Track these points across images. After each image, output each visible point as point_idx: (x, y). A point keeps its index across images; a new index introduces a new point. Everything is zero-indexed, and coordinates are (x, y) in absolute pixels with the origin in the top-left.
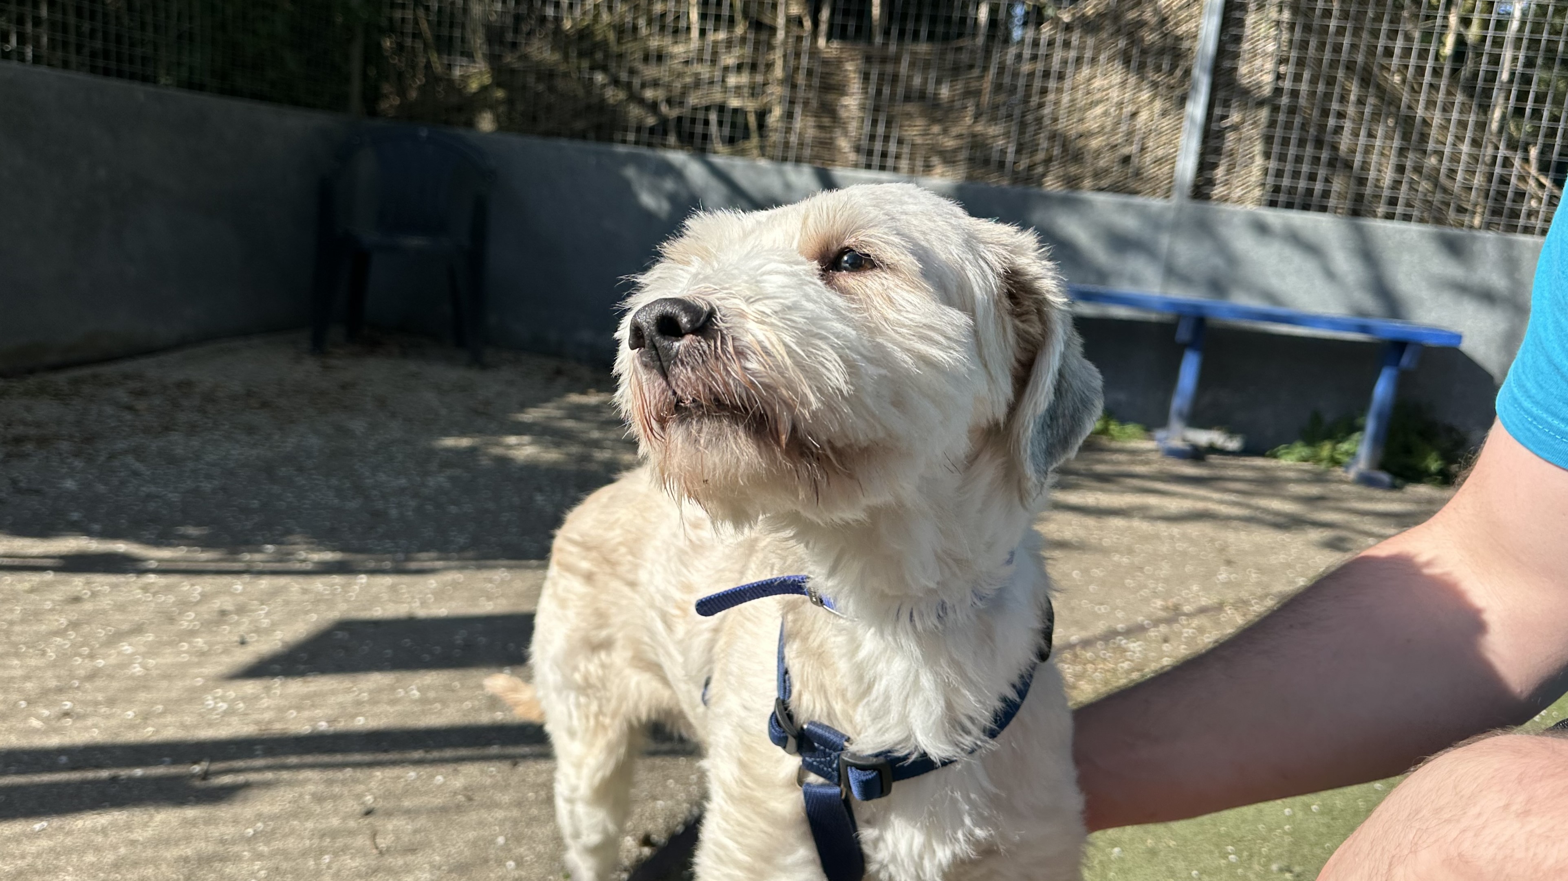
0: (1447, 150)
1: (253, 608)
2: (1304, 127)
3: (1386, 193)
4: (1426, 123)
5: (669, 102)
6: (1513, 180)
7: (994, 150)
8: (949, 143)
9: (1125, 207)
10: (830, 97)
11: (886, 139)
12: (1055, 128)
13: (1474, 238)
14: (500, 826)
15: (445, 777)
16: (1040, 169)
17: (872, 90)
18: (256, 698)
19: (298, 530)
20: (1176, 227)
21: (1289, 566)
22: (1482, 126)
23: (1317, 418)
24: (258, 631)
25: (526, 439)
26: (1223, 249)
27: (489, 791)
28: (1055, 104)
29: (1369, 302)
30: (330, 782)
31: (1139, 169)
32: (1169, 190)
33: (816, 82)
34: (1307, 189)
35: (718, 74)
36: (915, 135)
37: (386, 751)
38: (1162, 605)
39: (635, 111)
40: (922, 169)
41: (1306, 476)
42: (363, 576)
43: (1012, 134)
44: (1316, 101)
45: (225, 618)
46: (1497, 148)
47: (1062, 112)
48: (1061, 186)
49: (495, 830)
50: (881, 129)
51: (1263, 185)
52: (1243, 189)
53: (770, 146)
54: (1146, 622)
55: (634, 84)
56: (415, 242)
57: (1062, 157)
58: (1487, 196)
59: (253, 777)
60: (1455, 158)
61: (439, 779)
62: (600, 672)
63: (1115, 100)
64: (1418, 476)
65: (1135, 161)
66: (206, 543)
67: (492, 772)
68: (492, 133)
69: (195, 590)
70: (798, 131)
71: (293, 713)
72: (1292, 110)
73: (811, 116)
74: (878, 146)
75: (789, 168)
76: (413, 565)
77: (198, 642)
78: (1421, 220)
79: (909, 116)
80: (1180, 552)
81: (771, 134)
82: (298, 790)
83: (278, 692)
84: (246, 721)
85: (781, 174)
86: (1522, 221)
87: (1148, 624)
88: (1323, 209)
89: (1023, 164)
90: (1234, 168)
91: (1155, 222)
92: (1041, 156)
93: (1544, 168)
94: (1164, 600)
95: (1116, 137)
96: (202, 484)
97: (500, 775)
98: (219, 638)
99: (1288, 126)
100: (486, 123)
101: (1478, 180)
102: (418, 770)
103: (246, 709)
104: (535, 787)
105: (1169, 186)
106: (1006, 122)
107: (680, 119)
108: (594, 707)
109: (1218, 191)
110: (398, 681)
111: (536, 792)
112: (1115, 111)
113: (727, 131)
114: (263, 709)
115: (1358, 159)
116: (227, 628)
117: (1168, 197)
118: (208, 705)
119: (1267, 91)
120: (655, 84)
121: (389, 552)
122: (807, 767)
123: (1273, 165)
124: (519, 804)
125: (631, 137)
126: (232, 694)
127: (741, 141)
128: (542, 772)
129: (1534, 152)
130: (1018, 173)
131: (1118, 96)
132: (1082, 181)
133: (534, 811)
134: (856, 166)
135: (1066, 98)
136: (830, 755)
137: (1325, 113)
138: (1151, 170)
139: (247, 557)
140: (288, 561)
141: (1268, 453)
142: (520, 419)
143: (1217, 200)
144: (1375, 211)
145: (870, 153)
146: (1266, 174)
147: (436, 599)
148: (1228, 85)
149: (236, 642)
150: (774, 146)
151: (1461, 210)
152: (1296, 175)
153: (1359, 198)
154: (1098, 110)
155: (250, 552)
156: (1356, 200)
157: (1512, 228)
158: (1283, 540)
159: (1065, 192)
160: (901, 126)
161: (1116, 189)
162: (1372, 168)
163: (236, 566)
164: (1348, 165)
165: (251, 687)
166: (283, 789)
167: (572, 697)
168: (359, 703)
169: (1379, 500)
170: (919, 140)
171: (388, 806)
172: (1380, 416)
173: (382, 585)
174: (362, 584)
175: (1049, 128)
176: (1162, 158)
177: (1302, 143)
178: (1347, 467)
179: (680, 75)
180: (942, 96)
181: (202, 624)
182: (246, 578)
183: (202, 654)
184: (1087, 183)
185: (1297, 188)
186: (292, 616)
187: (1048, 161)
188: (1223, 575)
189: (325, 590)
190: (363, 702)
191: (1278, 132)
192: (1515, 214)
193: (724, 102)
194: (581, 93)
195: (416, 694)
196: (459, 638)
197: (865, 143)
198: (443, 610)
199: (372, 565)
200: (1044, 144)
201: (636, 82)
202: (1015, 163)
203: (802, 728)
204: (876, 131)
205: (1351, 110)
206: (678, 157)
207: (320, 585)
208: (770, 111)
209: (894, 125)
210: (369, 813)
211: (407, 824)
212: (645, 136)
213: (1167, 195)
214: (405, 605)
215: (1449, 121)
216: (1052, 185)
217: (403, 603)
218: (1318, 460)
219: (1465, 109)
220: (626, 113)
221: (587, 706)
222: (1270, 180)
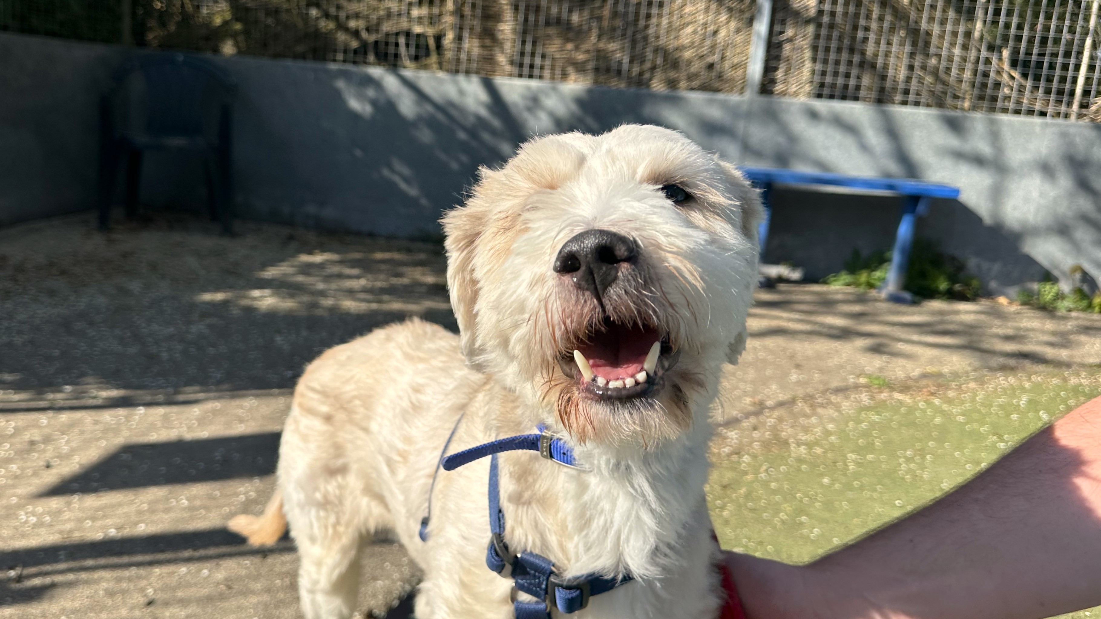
0: (944, 53)
1: (56, 437)
2: (840, 39)
3: (901, 86)
4: (928, 34)
5: (368, 29)
6: (992, 74)
7: (612, 62)
8: (581, 57)
9: (711, 101)
10: (490, 24)
11: (533, 54)
12: (657, 44)
13: (966, 117)
14: (254, 609)
15: (210, 571)
16: (647, 75)
17: (521, 17)
18: (59, 512)
19: (91, 372)
20: (749, 115)
21: (841, 367)
22: (968, 34)
23: (856, 254)
24: (61, 457)
25: (267, 292)
26: (784, 129)
27: (244, 580)
28: (657, 25)
29: (893, 167)
30: (119, 580)
31: (721, 73)
32: (742, 88)
33: (479, 12)
34: (844, 84)
35: (404, 8)
36: (555, 52)
37: (162, 551)
38: (750, 401)
39: (342, 37)
40: (560, 76)
41: (850, 298)
42: (141, 408)
43: (626, 49)
44: (848, 19)
45: (34, 447)
46: (979, 51)
47: (662, 32)
48: (663, 87)
49: (250, 613)
50: (528, 47)
51: (811, 82)
52: (797, 86)
53: (446, 62)
54: (739, 415)
55: (340, 17)
56: (177, 142)
57: (664, 66)
58: (973, 86)
59: (59, 578)
60: (950, 59)
61: (205, 572)
62: (337, 492)
63: (701, 22)
64: (931, 294)
65: (718, 67)
66: (18, 387)
67: (246, 564)
68: (233, 56)
69: (10, 425)
70: (466, 50)
71: (89, 523)
72: (831, 26)
73: (476, 38)
74: (527, 61)
75: (461, 78)
76: (181, 398)
77: (12, 468)
78: (928, 105)
79: (549, 37)
80: (761, 359)
81: (446, 53)
82: (95, 587)
83: (77, 506)
84: (52, 531)
85: (456, 83)
86: (999, 104)
87: (741, 417)
88: (856, 99)
89: (636, 70)
90: (790, 70)
91: (734, 111)
92: (648, 65)
93: (1014, 64)
94: (753, 397)
95: (703, 49)
96: (15, 339)
97: (252, 566)
98: (29, 464)
99: (829, 38)
100: (228, 48)
101: (967, 75)
102: (188, 566)
103: (51, 522)
104: (282, 575)
105: (743, 85)
106: (621, 40)
107: (376, 43)
108: (332, 519)
109: (779, 87)
110: (170, 493)
111: (282, 579)
112: (702, 30)
113: (413, 51)
114: (65, 520)
115: (880, 61)
116: (36, 455)
117: (742, 93)
118: (22, 519)
119: (812, 12)
120: (357, 16)
121: (162, 388)
122: (520, 587)
123: (819, 67)
124: (268, 590)
125: (340, 56)
126: (40, 509)
127: (424, 58)
128: (286, 563)
129: (1006, 53)
130: (631, 78)
131: (703, 19)
132: (679, 83)
133: (281, 595)
134: (511, 75)
135: (665, 21)
136: (539, 578)
137: (855, 28)
138: (729, 74)
139: (51, 396)
140: (83, 398)
141: (821, 280)
142: (262, 276)
143: (778, 94)
144: (893, 100)
145: (521, 65)
146: (814, 74)
147: (199, 425)
148: (784, 8)
149: (43, 466)
150: (449, 62)
151: (956, 97)
152: (836, 74)
153: (882, 90)
154: (689, 30)
155: (53, 392)
156: (880, 92)
157: (992, 110)
158: (836, 347)
159: (666, 92)
160: (544, 45)
161: (704, 88)
162: (890, 67)
163: (42, 404)
164: (873, 66)
165: (55, 503)
166: (81, 586)
167: (313, 512)
168: (140, 512)
169: (904, 314)
170: (557, 56)
171: (165, 596)
172: (903, 251)
173: (157, 414)
174: (141, 414)
175: (653, 44)
176: (737, 64)
177: (839, 50)
178: (879, 289)
179: (376, 9)
180: (573, 22)
181: (16, 453)
182: (50, 414)
183: (16, 477)
184: (683, 84)
185: (836, 84)
186: (87, 443)
187: (653, 68)
188: (794, 377)
189: (112, 420)
190: (144, 511)
191: (822, 43)
192: (994, 99)
193: (410, 29)
194: (300, 24)
195: (185, 502)
196: (218, 455)
197: (517, 58)
198: (205, 432)
199: (148, 398)
200: (650, 55)
201: (342, 15)
202: (629, 71)
203: (516, 557)
204: (525, 49)
205: (874, 25)
206: (376, 71)
207: (108, 417)
208: (445, 35)
209: (538, 44)
210: (150, 603)
211: (181, 611)
212: (351, 55)
213: (742, 91)
214: (174, 430)
215: (944, 32)
216: (658, 86)
217: (174, 428)
218: (857, 284)
219: (957, 22)
220: (336, 39)
221: (327, 518)
222: (817, 79)
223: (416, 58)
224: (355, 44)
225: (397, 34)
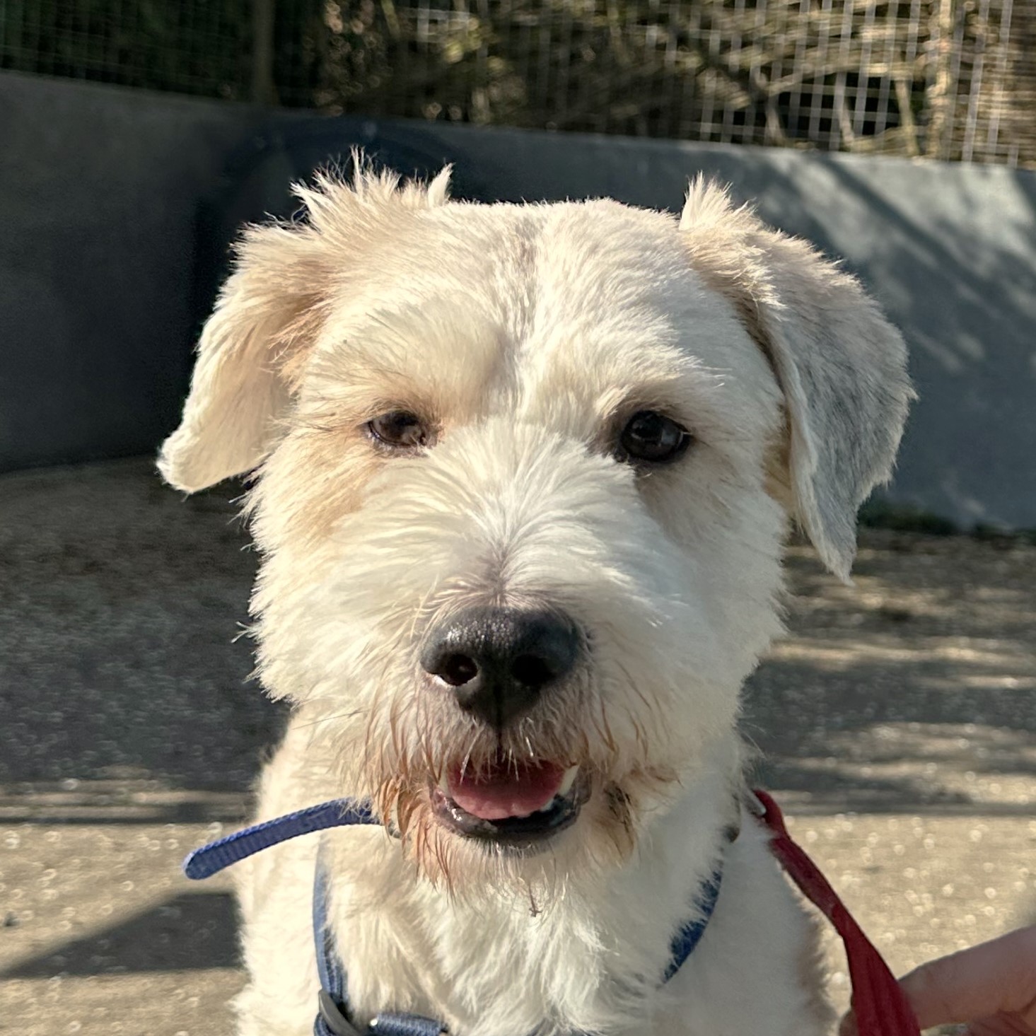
1: (33, 872)
5: (767, 70)
24: (37, 908)
35: (846, 23)
53: (933, 138)
55: (710, 45)
70: (978, 109)
81: (934, 116)
107: (784, 96)
113: (861, 113)
120: (745, 42)
127: (886, 130)
149: (1, 922)
150: (939, 137)
174: (213, 836)
179: (785, 27)
186: (96, 885)
190: (191, 1010)
193: (857, 68)
194: (627, 59)
199: (234, 808)
208: (933, 81)
220: (700, 89)
223: (868, 129)
224: (740, 101)
225: (829, 79)
